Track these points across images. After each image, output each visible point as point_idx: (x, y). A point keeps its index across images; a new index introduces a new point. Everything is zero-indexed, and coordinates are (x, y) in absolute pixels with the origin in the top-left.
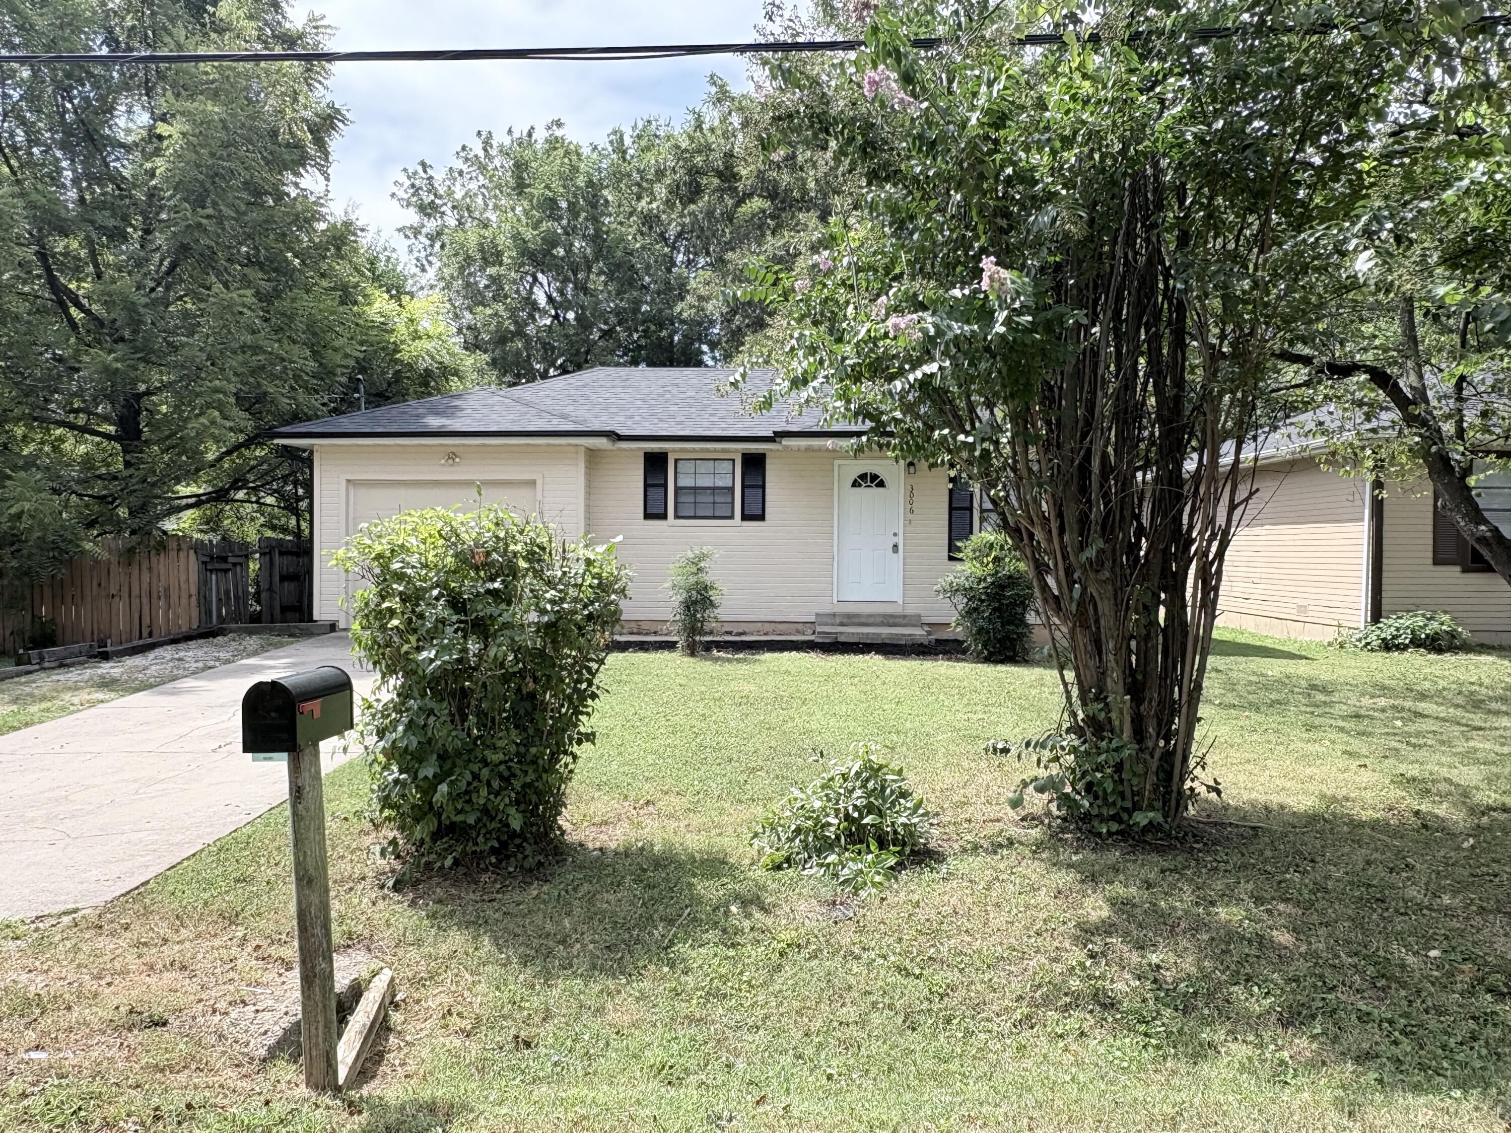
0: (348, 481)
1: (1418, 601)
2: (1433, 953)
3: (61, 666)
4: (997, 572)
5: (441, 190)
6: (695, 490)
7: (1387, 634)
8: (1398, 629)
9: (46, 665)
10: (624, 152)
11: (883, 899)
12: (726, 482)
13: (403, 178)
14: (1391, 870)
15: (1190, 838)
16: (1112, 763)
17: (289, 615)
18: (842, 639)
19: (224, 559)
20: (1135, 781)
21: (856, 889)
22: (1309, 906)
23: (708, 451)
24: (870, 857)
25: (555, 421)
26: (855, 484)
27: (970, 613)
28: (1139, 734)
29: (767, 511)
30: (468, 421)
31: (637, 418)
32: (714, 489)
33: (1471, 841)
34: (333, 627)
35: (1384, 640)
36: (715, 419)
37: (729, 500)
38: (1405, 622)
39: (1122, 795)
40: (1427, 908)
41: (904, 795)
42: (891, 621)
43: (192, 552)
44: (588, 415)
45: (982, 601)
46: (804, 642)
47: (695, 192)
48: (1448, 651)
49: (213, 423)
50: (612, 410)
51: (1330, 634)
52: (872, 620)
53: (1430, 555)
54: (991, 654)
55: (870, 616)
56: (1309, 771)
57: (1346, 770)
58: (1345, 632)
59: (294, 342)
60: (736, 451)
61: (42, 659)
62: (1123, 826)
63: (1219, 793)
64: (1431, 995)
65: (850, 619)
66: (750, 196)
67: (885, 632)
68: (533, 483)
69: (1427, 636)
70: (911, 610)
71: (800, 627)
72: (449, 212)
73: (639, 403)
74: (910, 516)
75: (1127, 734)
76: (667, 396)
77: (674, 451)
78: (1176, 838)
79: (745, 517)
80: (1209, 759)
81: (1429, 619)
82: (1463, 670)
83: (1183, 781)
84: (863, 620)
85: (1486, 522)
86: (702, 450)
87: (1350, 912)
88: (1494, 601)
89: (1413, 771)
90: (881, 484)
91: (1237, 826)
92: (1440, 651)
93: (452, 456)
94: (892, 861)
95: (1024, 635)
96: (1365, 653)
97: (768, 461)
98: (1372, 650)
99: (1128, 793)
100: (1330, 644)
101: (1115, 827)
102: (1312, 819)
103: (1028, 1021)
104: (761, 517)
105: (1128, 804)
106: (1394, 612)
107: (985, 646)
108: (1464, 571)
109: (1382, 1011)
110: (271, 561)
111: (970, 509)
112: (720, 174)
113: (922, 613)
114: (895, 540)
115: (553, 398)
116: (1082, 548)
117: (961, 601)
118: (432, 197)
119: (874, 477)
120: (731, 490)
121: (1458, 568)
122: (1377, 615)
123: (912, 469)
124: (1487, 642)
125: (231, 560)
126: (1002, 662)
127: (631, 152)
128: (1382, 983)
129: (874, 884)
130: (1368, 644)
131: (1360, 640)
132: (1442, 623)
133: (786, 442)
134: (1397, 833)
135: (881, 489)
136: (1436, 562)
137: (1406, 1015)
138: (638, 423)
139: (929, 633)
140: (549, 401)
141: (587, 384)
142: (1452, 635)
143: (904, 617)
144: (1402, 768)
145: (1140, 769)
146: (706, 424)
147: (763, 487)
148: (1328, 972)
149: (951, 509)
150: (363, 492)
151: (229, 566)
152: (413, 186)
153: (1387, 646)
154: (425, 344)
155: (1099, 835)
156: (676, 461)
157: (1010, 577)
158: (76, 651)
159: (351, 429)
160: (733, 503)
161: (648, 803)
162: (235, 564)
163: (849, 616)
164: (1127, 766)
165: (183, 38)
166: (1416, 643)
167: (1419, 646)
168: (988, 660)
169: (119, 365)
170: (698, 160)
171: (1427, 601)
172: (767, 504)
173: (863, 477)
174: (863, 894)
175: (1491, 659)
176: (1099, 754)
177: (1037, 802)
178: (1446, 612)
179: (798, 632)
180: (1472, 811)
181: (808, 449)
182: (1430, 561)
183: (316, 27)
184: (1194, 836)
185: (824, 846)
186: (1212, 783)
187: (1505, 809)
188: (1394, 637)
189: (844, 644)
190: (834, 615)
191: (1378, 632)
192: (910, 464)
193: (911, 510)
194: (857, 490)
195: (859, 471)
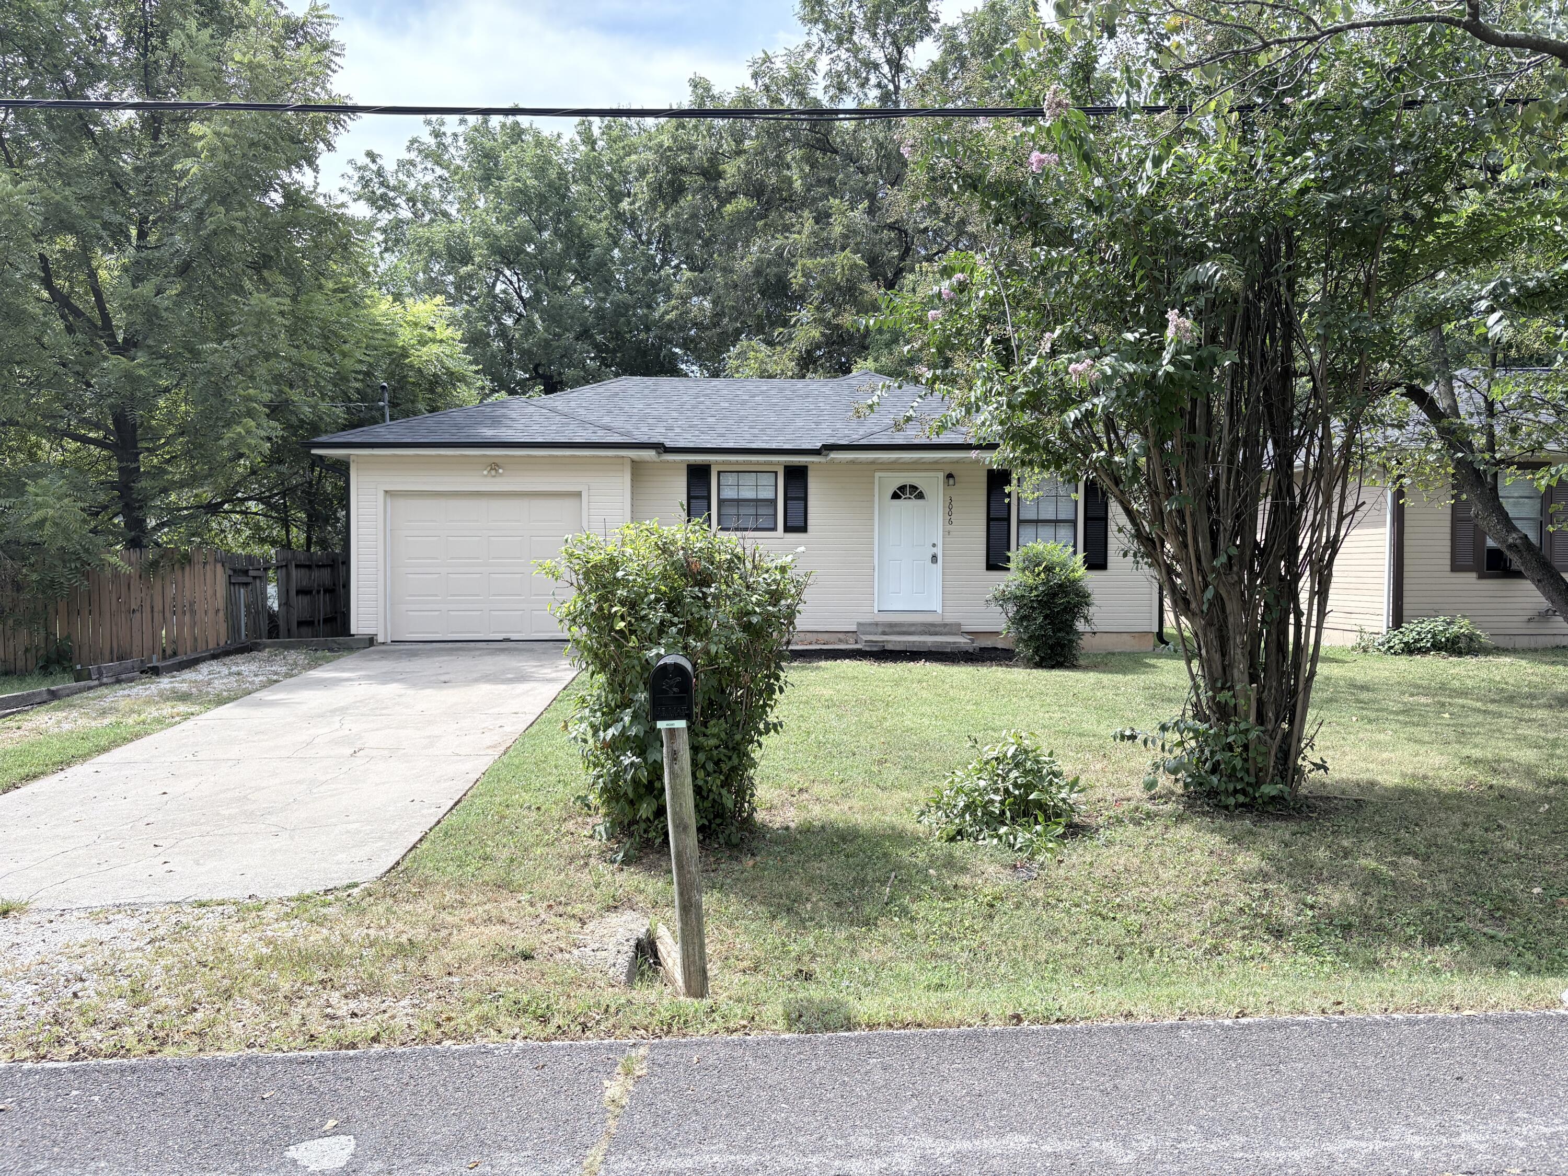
0: (386, 492)
1: (1436, 607)
2: (1536, 890)
3: (118, 681)
4: (1049, 581)
5: (392, 182)
6: (738, 502)
7: (1409, 638)
8: (1419, 633)
9: (105, 680)
10: (594, 143)
11: (1060, 862)
12: (767, 494)
13: (350, 171)
14: (1487, 830)
15: (1305, 808)
16: (1240, 743)
17: (304, 630)
18: (889, 647)
19: (246, 572)
20: (1259, 759)
21: (1033, 854)
22: (1426, 858)
23: (750, 463)
24: (1038, 828)
25: (601, 433)
26: (895, 496)
27: (1020, 620)
28: (1261, 719)
29: (810, 522)
30: (510, 432)
31: (678, 430)
32: (757, 501)
33: (1547, 806)
34: (371, 641)
35: (1406, 643)
36: (756, 431)
37: (772, 512)
38: (1426, 626)
39: (1247, 771)
40: (1523, 857)
41: (1056, 774)
42: (932, 629)
43: (219, 566)
44: (629, 427)
45: (1034, 608)
46: (853, 651)
47: (678, 190)
48: (1467, 654)
49: (248, 432)
50: (650, 421)
51: (1351, 640)
52: (913, 629)
53: (1448, 562)
54: (1042, 659)
55: (913, 625)
56: (1385, 755)
57: (1417, 755)
58: (1365, 637)
59: (312, 347)
60: (778, 463)
61: (101, 674)
62: (1248, 800)
63: (1326, 769)
64: (1539, 921)
65: (893, 628)
66: (733, 195)
67: (930, 640)
68: (578, 495)
69: (1448, 640)
70: (950, 618)
71: (841, 636)
72: (403, 205)
73: (675, 414)
74: (949, 527)
75: (1252, 718)
76: (702, 407)
77: (717, 463)
78: (1294, 809)
79: (787, 529)
80: (1316, 741)
81: (1449, 624)
82: (1485, 670)
83: (1296, 759)
84: (904, 629)
85: (1515, 529)
86: (745, 463)
87: (1462, 861)
88: (1509, 606)
89: (1477, 753)
90: (920, 496)
91: (1341, 799)
92: (1460, 653)
93: (494, 467)
94: (1060, 830)
95: (1071, 641)
96: (1389, 657)
97: (810, 473)
98: (1395, 653)
99: (1252, 771)
100: (1353, 649)
101: (1241, 799)
102: (1404, 793)
103: (1215, 951)
104: (803, 529)
105: (1252, 780)
106: (1416, 617)
107: (1036, 652)
108: (1481, 577)
109: (1502, 935)
110: (288, 575)
111: (1008, 520)
112: (704, 173)
113: (962, 623)
114: (934, 550)
115: (587, 408)
116: (1215, 554)
117: (1012, 609)
118: (382, 190)
119: (914, 488)
120: (774, 502)
121: (1474, 575)
122: (1398, 620)
123: (951, 481)
124: (1502, 645)
125: (251, 573)
126: (1052, 667)
127: (600, 144)
128: (1498, 914)
129: (1047, 850)
130: (1391, 648)
131: (1383, 644)
132: (1462, 626)
133: (834, 455)
134: (1479, 801)
135: (920, 502)
136: (1452, 570)
137: (1523, 936)
138: (678, 435)
139: (973, 641)
140: (582, 411)
141: (617, 394)
142: (1471, 638)
143: (945, 625)
144: (1466, 751)
145: (1263, 749)
146: (748, 436)
147: (805, 499)
148: (1454, 907)
149: (989, 519)
150: (401, 503)
151: (250, 580)
152: (362, 178)
153: (1410, 649)
154: (435, 348)
155: (1226, 807)
156: (719, 473)
157: (1060, 586)
158: (129, 666)
159: (391, 438)
160: (775, 515)
161: (801, 790)
162: (255, 578)
163: (891, 625)
164: (1251, 747)
165: (194, 29)
166: (1437, 647)
167: (1440, 649)
168: (1039, 665)
169: (142, 372)
170: (683, 158)
171: (1447, 606)
172: (810, 516)
173: (902, 488)
174: (1040, 858)
175: (1508, 660)
176: (1227, 736)
177: (1164, 781)
178: (1464, 617)
179: (840, 641)
180: (1539, 784)
181: (853, 462)
182: (1448, 568)
183: (320, 17)
184: (1308, 807)
185: (993, 821)
186: (1319, 762)
187: (1564, 782)
188: (1416, 641)
189: (891, 652)
190: (877, 624)
191: (1401, 636)
192: (950, 476)
193: (950, 521)
194: (896, 502)
195: (901, 483)
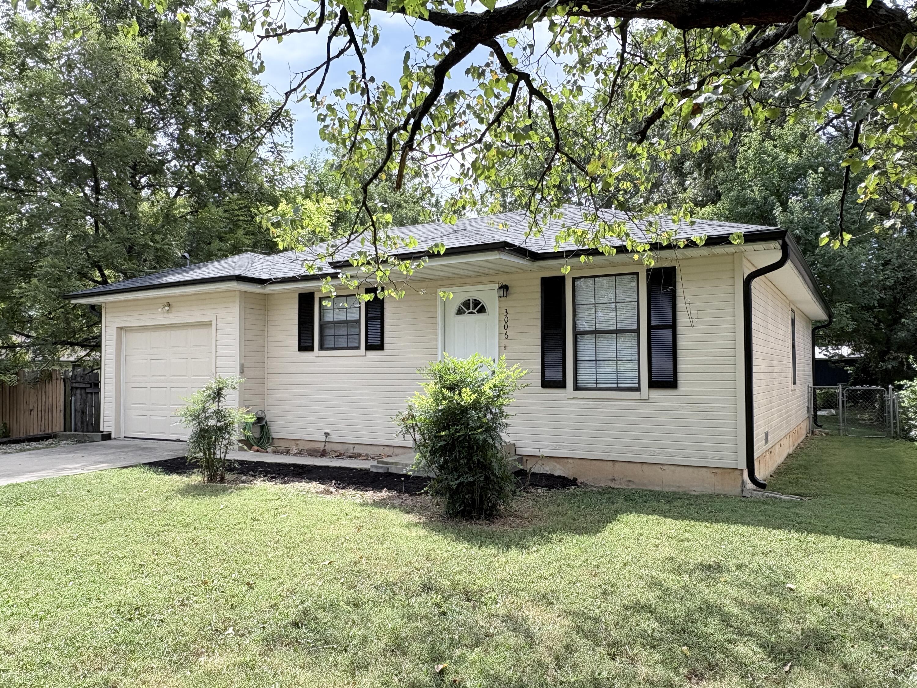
0: (119, 328)
6: (334, 324)
12: (354, 316)
26: (460, 311)
29: (386, 341)
32: (346, 322)
34: (107, 437)
37: (355, 332)
43: (62, 381)
68: (208, 324)
74: (505, 342)
77: (317, 290)
79: (368, 347)
90: (482, 310)
93: (166, 305)
104: (380, 347)
111: (564, 331)
113: (517, 445)
119: (476, 303)
120: (358, 322)
123: (506, 293)
135: (481, 316)
147: (382, 318)
149: (543, 333)
150: (131, 336)
156: (321, 298)
160: (358, 334)
172: (386, 335)
173: (467, 304)
192: (505, 288)
193: (507, 336)
194: (461, 317)
195: (463, 298)
